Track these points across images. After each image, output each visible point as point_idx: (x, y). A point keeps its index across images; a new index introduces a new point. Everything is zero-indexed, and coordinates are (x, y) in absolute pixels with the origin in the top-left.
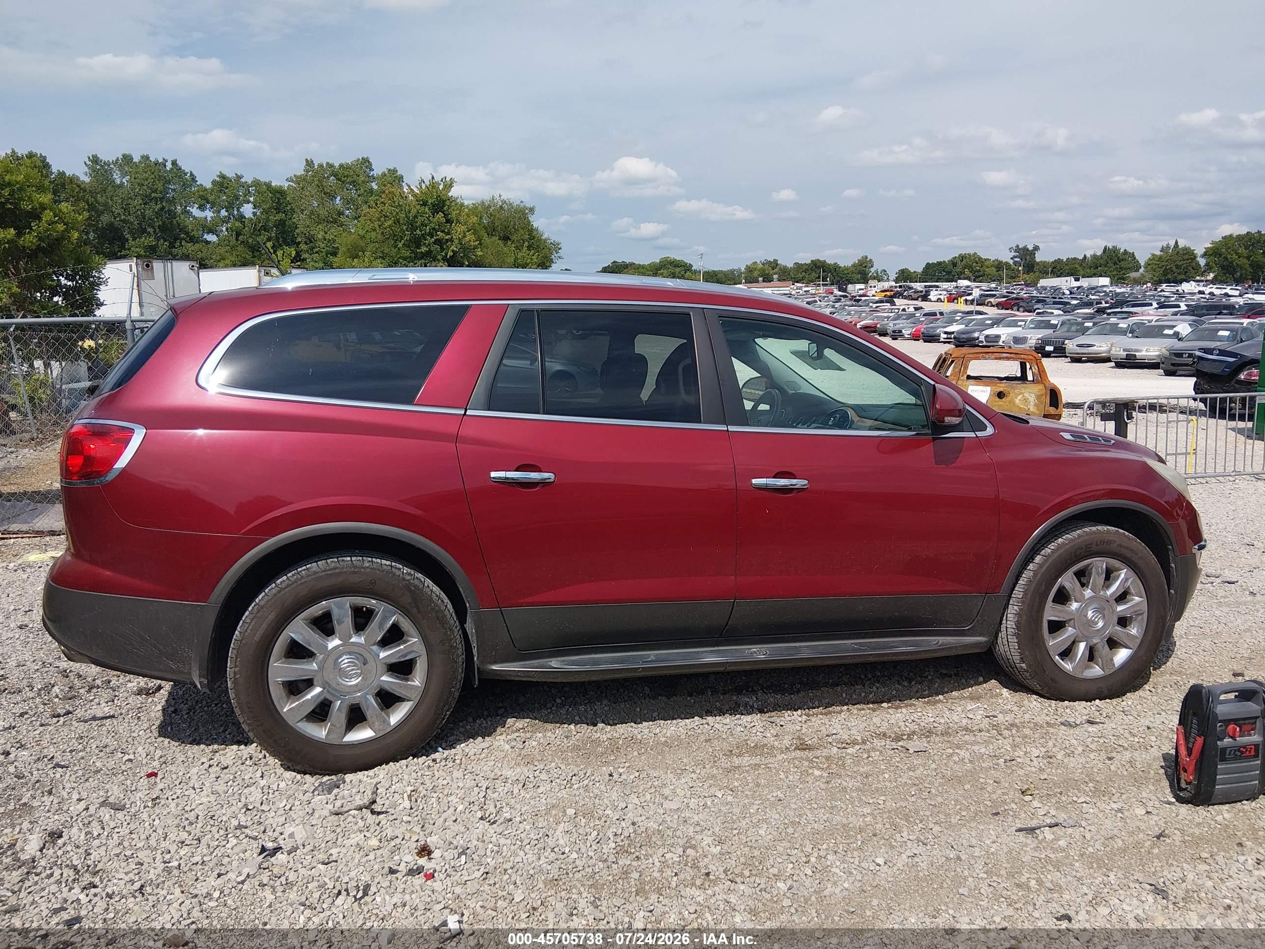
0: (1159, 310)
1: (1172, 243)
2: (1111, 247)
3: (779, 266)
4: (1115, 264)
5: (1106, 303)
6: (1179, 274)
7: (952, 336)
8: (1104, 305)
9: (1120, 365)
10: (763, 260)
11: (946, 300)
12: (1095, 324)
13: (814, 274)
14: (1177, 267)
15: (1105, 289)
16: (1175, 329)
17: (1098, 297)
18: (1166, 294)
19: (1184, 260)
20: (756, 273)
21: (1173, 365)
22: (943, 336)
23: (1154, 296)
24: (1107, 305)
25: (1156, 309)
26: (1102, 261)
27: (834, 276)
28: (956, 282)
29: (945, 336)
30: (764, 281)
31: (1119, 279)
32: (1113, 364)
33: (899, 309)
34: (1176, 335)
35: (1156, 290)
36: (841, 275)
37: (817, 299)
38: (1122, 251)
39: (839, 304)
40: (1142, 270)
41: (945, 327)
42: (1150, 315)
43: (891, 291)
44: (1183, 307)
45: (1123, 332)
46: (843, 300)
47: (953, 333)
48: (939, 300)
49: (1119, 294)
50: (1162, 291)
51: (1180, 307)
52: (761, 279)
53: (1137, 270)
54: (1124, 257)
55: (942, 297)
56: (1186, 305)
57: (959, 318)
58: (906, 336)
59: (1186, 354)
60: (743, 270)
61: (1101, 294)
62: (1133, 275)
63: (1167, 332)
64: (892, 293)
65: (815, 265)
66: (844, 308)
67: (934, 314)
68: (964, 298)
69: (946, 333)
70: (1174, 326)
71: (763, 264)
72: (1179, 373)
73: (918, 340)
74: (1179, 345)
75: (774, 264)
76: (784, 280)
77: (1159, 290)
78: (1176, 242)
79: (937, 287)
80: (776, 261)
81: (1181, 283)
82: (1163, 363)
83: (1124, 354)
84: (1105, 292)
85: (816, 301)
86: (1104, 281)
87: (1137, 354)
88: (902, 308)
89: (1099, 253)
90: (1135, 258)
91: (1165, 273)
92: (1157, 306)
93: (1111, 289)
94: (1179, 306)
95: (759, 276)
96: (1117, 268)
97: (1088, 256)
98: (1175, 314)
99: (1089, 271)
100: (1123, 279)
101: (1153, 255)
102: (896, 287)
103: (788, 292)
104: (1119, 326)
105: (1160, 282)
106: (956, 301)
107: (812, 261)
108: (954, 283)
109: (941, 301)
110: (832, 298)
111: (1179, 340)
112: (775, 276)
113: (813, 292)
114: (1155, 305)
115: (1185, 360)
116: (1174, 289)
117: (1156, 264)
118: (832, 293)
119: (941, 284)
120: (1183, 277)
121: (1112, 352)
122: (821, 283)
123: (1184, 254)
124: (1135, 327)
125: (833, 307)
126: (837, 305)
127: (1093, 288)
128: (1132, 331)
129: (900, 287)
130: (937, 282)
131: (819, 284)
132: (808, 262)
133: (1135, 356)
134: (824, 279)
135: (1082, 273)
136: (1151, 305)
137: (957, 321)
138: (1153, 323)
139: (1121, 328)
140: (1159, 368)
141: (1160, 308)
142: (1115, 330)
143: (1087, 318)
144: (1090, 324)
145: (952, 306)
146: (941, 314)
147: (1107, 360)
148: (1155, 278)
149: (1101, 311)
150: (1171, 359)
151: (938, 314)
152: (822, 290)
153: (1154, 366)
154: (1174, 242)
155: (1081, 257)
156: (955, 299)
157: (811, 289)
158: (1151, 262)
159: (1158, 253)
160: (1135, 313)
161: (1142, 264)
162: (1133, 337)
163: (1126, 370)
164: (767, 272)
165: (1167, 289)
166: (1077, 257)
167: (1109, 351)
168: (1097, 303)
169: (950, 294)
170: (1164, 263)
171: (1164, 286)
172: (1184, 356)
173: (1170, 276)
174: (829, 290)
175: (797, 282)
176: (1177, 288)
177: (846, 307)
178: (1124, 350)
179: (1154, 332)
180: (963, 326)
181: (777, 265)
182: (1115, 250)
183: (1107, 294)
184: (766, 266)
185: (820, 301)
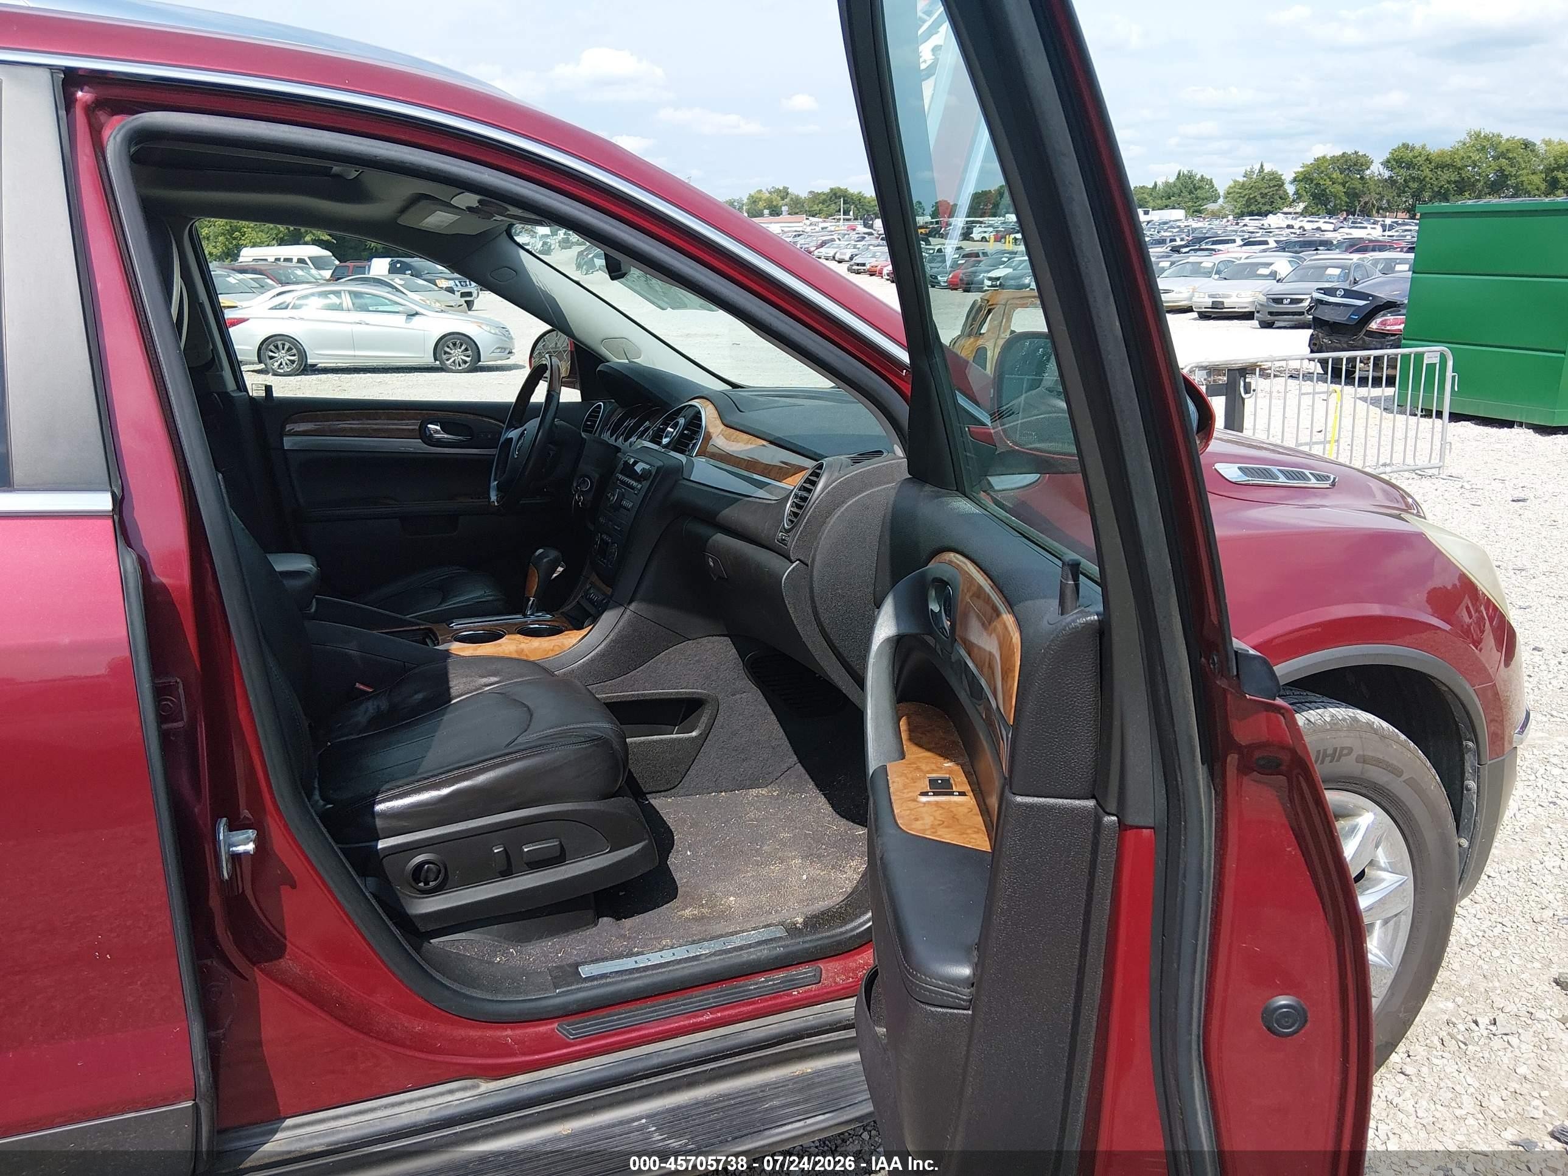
0: (1244, 248)
1: (1257, 167)
2: (1186, 172)
3: (789, 196)
4: (1190, 192)
5: (1182, 240)
6: (1264, 204)
7: (998, 283)
8: (1179, 243)
9: (1204, 316)
10: (770, 188)
11: (992, 239)
12: (1172, 263)
13: (833, 206)
14: (1263, 196)
15: (1178, 224)
16: (1272, 268)
17: (1170, 234)
18: (1251, 229)
19: (1270, 187)
20: (761, 204)
21: (1271, 313)
22: (988, 283)
23: (1236, 231)
24: (1183, 243)
25: (1241, 246)
26: (1175, 189)
27: (858, 209)
28: (1004, 216)
29: (989, 283)
30: (771, 214)
31: (1196, 212)
32: (1195, 315)
33: (934, 249)
34: (1273, 275)
35: (1237, 224)
36: (868, 208)
37: (835, 237)
38: (1199, 176)
39: (863, 243)
40: (1221, 201)
41: (989, 271)
42: (1234, 252)
43: (927, 228)
44: (1272, 244)
45: (1208, 274)
46: (868, 238)
47: (998, 279)
48: (984, 239)
49: (1196, 229)
50: (1245, 225)
51: (1268, 244)
52: (766, 212)
53: (1215, 201)
54: (1201, 184)
55: (986, 235)
56: (1276, 241)
57: (1005, 259)
58: (942, 284)
59: (1287, 299)
60: (745, 201)
61: (1175, 230)
62: (1211, 206)
63: (1263, 271)
64: (928, 230)
65: (835, 194)
66: (867, 249)
67: (977, 255)
68: (1012, 236)
69: (990, 279)
70: (1271, 264)
71: (770, 193)
72: (1277, 324)
73: (956, 289)
74: (1277, 288)
75: (784, 193)
76: (797, 213)
77: (1241, 224)
78: (1262, 166)
79: (981, 222)
80: (786, 189)
81: (1266, 216)
82: (1258, 312)
83: (1209, 302)
84: (1179, 227)
85: (833, 240)
86: (1179, 214)
87: (1225, 300)
88: (937, 248)
89: (1172, 180)
90: (1213, 187)
91: (1248, 203)
92: (1242, 243)
93: (1186, 224)
94: (1266, 243)
95: (765, 208)
96: (1192, 199)
97: (1159, 183)
98: (1264, 251)
99: (1159, 202)
100: (1199, 212)
101: (1235, 181)
102: (932, 223)
103: (800, 229)
104: (1202, 265)
105: (1242, 215)
106: (1003, 240)
107: (832, 190)
108: (1001, 218)
109: (987, 241)
110: (855, 236)
111: (1278, 281)
112: (785, 209)
113: (833, 228)
114: (1239, 242)
115: (1286, 307)
116: (1258, 223)
117: (1238, 193)
118: (854, 230)
119: (986, 219)
120: (1268, 208)
121: (1195, 299)
122: (842, 217)
123: (1270, 180)
124: (1222, 267)
125: (855, 247)
126: (860, 245)
127: (1165, 223)
128: (1221, 272)
129: (937, 223)
130: (981, 217)
131: (840, 219)
132: (827, 190)
133: (1222, 303)
134: (846, 213)
135: (1151, 204)
136: (1234, 241)
137: (1004, 262)
138: (1243, 261)
139: (1204, 268)
140: (1253, 319)
141: (1245, 245)
142: (1197, 271)
143: (1163, 257)
144: (1167, 264)
145: (999, 246)
146: (985, 254)
147: (1189, 310)
148: (1237, 211)
149: (1176, 250)
150: (1268, 306)
151: (981, 255)
152: (843, 226)
153: (1248, 316)
154: (1259, 166)
155: (1151, 186)
156: (1002, 238)
157: (830, 224)
158: (1231, 190)
159: (1241, 179)
160: (1219, 250)
161: (1221, 194)
162: (1220, 279)
163: (1212, 321)
164: (774, 203)
165: (1251, 224)
166: (1146, 185)
167: (1191, 299)
168: (1172, 241)
169: (997, 231)
170: (1247, 192)
171: (1247, 219)
172: (1285, 302)
173: (1253, 208)
174: (851, 226)
175: (813, 216)
176: (1262, 222)
177: (871, 247)
178: (1210, 296)
179: (1248, 272)
180: (1011, 270)
181: (788, 194)
182: (1191, 177)
183: (1181, 231)
184: (775, 196)
185: (839, 240)
